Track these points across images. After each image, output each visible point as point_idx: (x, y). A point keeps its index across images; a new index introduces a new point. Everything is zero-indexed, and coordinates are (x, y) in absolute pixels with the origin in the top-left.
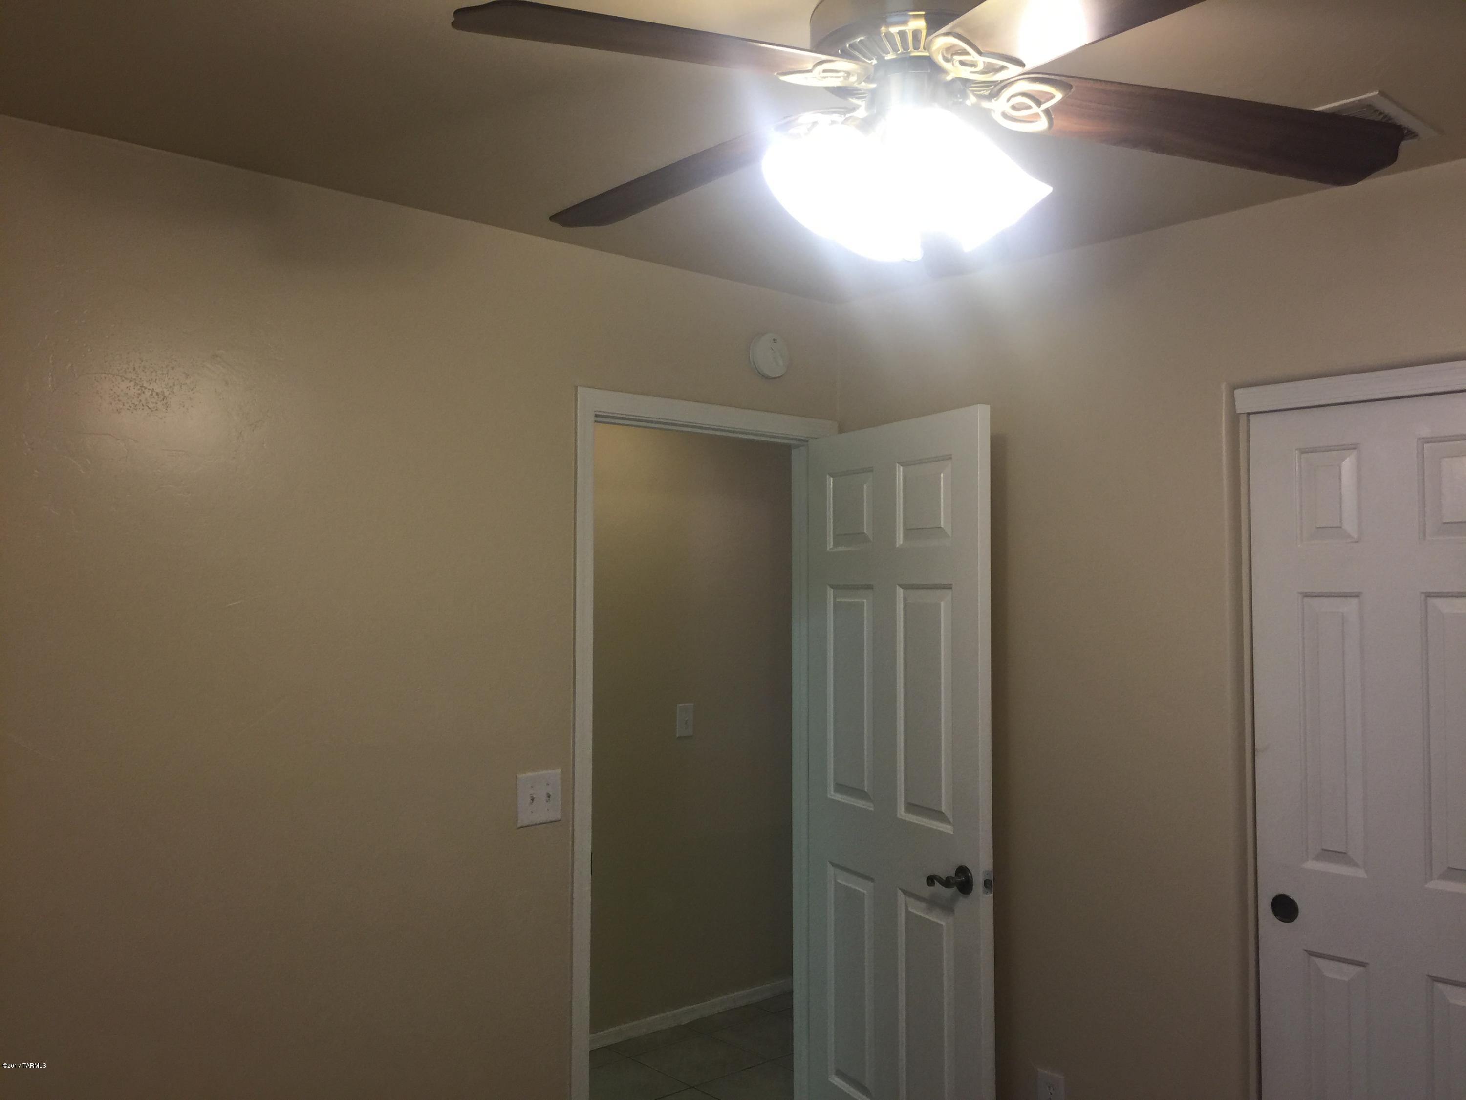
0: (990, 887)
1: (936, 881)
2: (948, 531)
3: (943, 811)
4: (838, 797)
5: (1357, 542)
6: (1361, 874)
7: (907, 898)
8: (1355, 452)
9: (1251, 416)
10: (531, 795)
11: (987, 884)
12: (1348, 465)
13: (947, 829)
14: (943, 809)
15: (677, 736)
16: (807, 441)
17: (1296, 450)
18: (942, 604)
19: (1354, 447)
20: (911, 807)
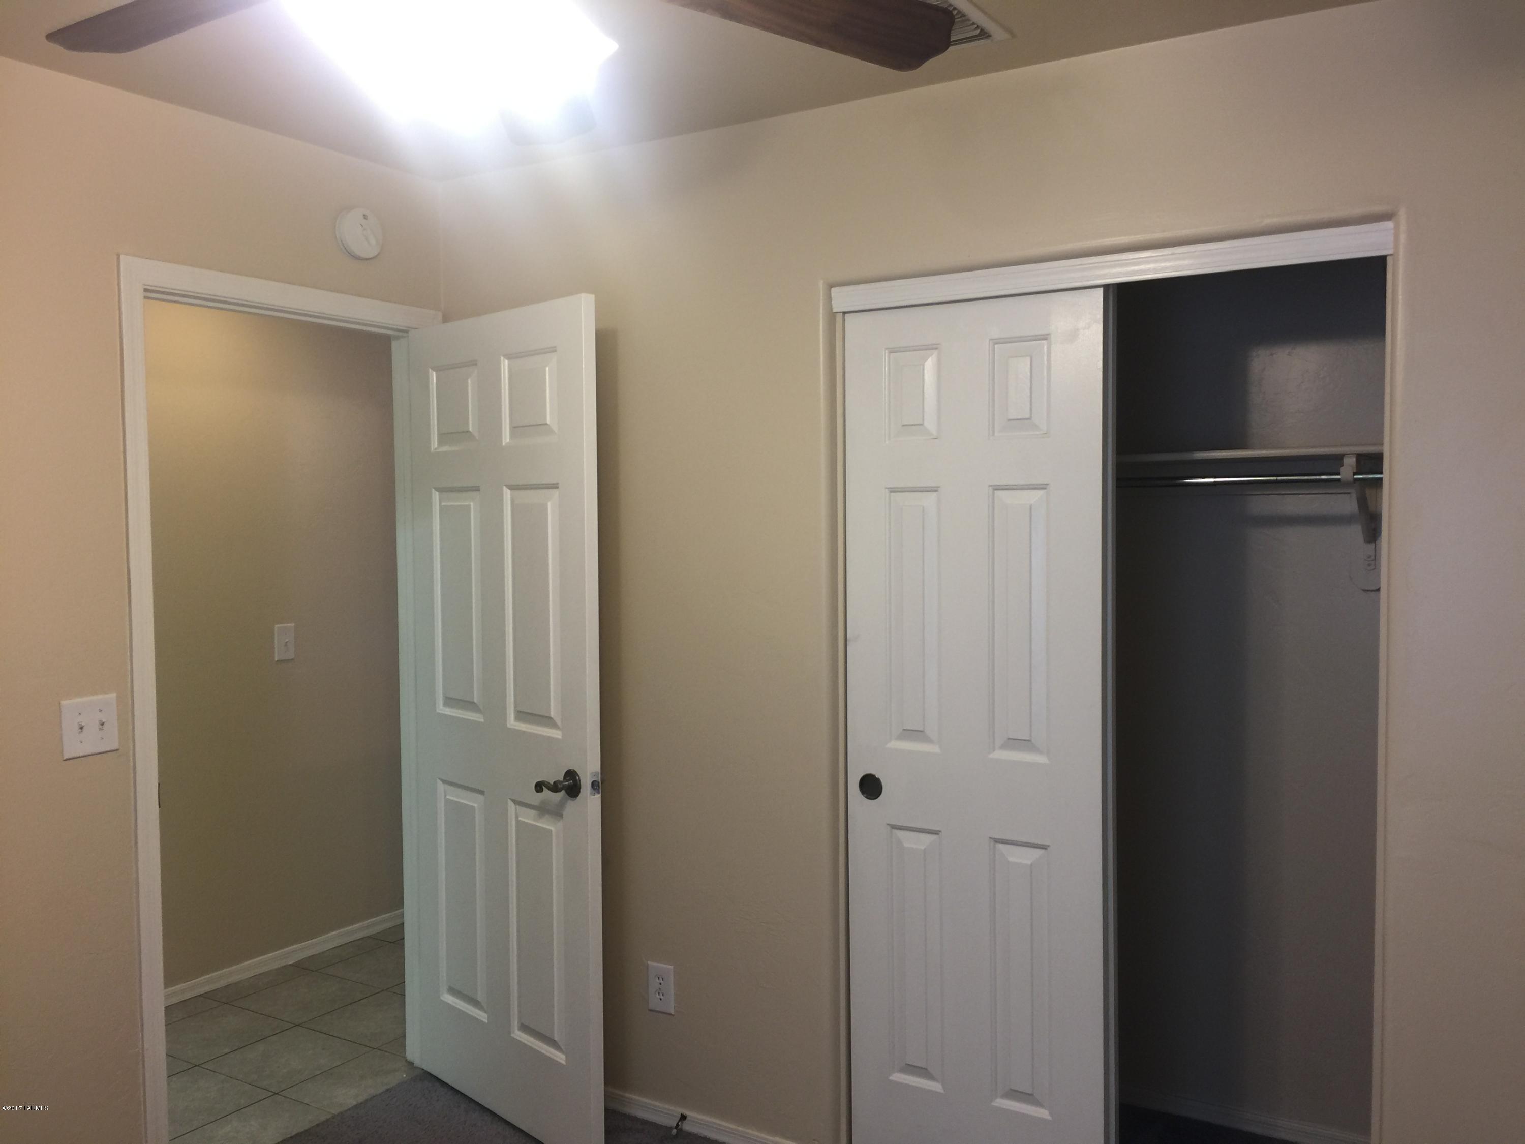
0: (598, 788)
1: (544, 787)
2: (555, 428)
3: (552, 717)
4: (448, 711)
5: (936, 439)
6: (934, 749)
7: (518, 807)
8: (935, 353)
9: (847, 315)
10: (79, 722)
11: (594, 785)
12: (930, 364)
13: (556, 734)
14: (552, 714)
15: (276, 660)
16: (407, 332)
17: (886, 349)
18: (549, 504)
19: (934, 347)
20: (521, 715)
